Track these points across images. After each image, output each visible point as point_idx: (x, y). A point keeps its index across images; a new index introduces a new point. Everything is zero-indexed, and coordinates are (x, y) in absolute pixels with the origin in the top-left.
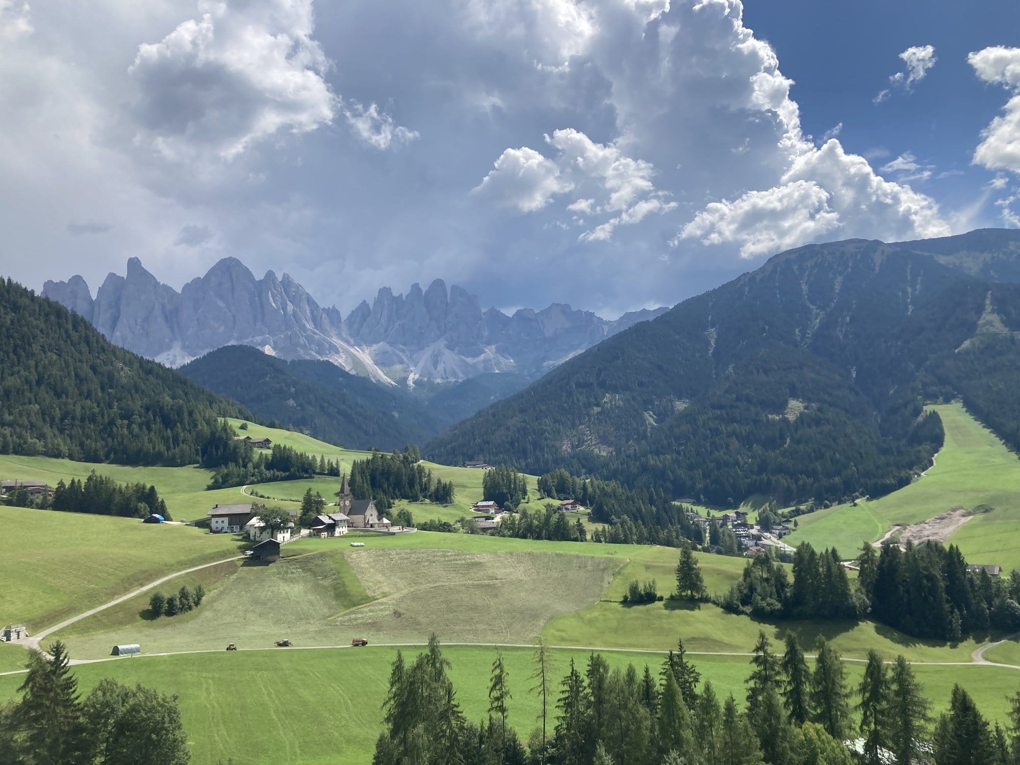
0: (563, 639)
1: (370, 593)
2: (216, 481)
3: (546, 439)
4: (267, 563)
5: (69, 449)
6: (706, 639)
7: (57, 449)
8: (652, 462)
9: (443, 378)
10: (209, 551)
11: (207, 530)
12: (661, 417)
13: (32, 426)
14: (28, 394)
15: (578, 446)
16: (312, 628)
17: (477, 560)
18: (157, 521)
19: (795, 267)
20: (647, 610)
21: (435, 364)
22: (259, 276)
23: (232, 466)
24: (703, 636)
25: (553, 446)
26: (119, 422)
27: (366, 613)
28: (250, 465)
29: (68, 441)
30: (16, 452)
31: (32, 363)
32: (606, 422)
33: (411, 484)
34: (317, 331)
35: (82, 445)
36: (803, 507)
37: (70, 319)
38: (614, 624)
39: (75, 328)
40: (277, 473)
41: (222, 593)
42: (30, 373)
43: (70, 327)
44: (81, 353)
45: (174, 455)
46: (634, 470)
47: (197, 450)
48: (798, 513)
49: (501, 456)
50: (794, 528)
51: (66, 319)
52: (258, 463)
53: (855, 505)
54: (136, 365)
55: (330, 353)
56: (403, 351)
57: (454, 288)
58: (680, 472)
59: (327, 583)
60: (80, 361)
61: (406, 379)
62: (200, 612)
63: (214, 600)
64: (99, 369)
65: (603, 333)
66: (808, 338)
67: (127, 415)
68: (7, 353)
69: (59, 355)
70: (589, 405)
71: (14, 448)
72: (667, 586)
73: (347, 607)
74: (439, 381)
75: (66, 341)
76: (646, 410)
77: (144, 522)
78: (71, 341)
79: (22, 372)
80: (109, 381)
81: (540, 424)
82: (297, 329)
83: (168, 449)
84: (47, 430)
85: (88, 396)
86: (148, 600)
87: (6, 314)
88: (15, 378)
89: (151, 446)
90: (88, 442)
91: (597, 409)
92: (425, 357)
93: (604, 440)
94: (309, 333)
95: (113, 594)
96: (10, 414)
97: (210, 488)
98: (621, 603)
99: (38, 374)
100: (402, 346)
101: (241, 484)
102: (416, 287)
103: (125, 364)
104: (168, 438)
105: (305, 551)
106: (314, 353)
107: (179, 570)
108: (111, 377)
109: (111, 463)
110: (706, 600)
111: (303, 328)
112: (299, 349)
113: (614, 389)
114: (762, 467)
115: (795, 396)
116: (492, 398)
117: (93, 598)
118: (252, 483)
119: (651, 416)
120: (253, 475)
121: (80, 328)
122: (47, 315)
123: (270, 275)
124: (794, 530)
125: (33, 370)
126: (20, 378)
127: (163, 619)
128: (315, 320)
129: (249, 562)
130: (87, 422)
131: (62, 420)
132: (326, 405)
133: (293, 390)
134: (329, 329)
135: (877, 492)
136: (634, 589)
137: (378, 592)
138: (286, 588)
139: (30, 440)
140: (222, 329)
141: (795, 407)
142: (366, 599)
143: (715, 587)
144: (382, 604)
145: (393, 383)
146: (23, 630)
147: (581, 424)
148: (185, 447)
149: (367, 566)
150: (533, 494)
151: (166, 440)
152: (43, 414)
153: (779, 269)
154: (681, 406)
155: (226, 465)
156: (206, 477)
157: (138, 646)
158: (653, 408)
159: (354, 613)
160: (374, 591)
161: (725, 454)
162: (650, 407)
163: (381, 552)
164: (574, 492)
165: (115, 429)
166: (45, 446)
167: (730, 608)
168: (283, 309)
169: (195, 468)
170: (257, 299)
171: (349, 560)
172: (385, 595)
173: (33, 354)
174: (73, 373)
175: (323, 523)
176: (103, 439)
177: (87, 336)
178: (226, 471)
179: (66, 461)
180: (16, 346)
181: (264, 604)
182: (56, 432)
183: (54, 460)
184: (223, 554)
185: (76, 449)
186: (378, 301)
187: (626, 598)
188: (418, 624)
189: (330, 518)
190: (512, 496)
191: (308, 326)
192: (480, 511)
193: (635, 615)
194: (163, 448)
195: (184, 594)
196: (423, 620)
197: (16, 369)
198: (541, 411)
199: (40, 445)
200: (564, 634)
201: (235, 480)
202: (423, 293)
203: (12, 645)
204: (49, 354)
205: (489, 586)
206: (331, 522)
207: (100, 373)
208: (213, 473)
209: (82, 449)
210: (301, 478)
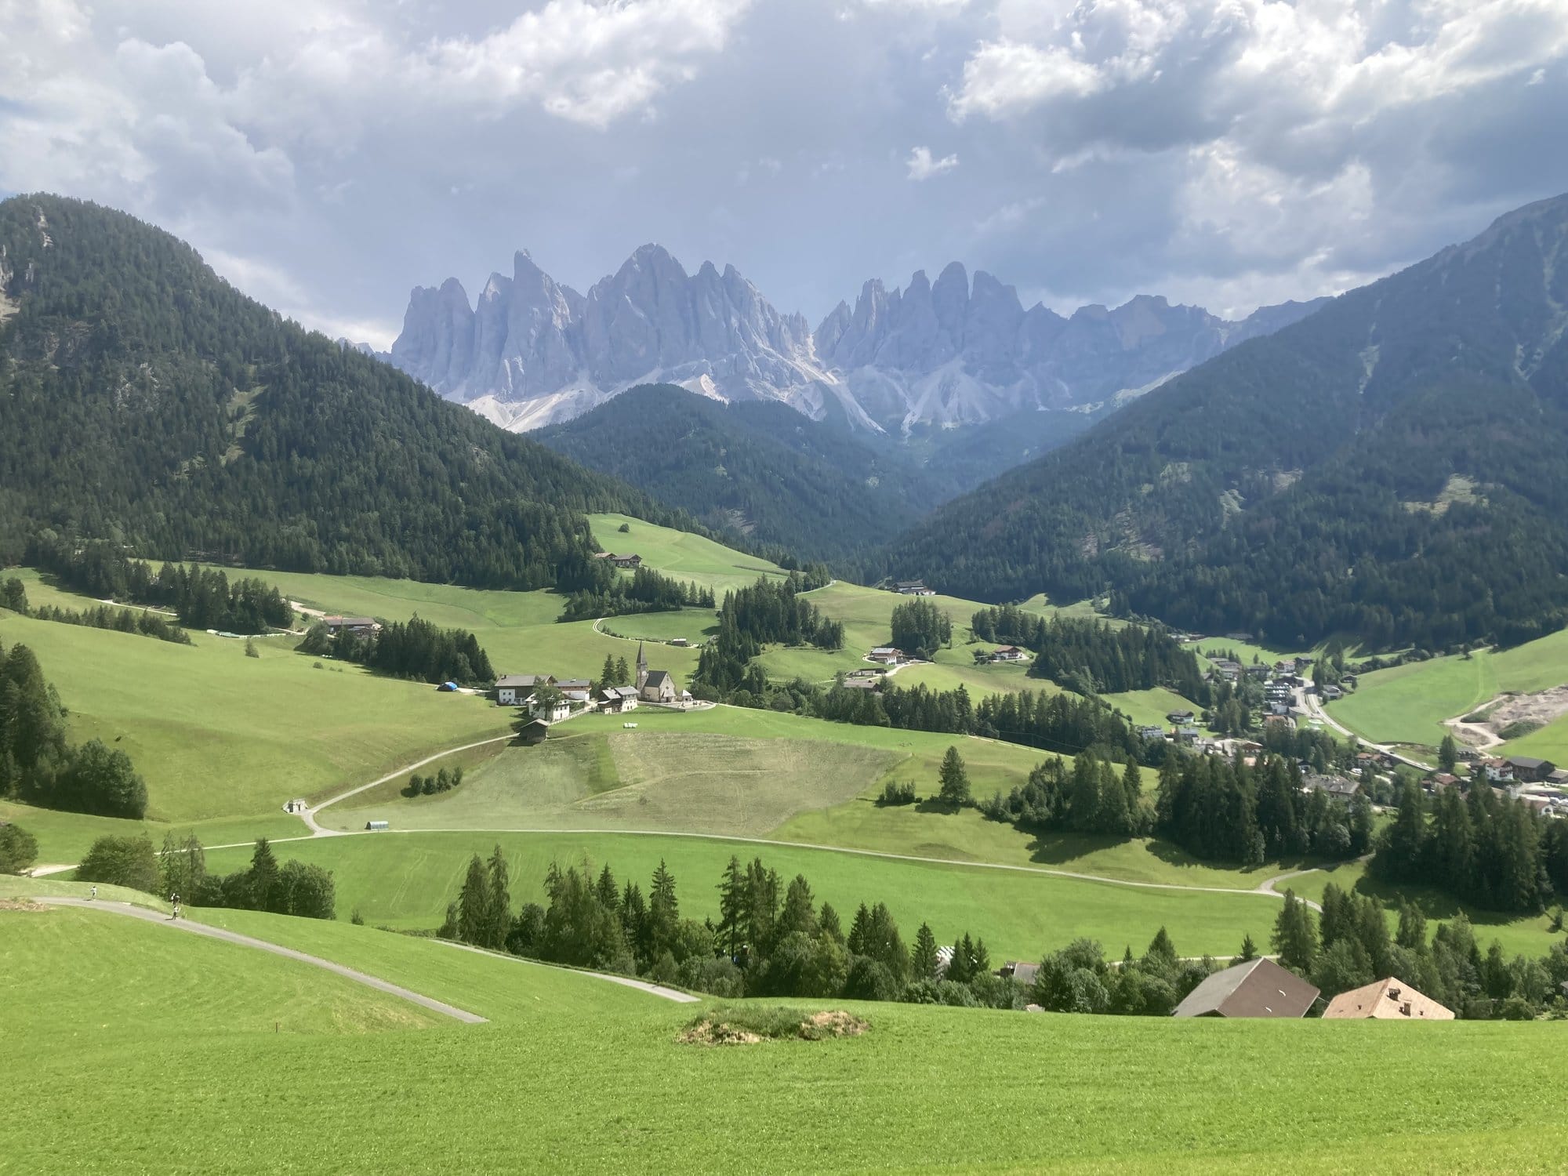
0: (798, 836)
1: (622, 779)
2: (568, 612)
3: (1059, 535)
4: (531, 744)
5: (410, 568)
6: (943, 846)
7: (397, 569)
8: (1200, 577)
9: (954, 420)
10: (483, 729)
11: (495, 702)
12: (1251, 497)
13: (370, 541)
14: (367, 497)
15: (1109, 546)
16: (557, 811)
17: (748, 747)
18: (449, 689)
19: (1538, 235)
20: (899, 812)
21: (945, 398)
22: (692, 270)
23: (587, 595)
24: (940, 842)
25: (1070, 546)
26: (466, 532)
27: (612, 798)
28: (607, 593)
29: (409, 558)
30: (354, 572)
31: (372, 455)
32: (1157, 507)
33: (792, 624)
34: (773, 352)
35: (424, 562)
36: (1385, 658)
37: (414, 390)
38: (857, 823)
39: (421, 405)
40: (638, 603)
41: (484, 773)
42: (369, 468)
43: (415, 403)
44: (428, 438)
45: (524, 576)
46: (1173, 588)
47: (552, 568)
48: (1374, 665)
49: (991, 559)
50: (1352, 690)
51: (411, 394)
52: (618, 590)
53: (1468, 658)
54: (497, 446)
55: (791, 384)
56: (898, 378)
57: (979, 276)
58: (1238, 595)
59: (585, 766)
60: (428, 448)
61: (900, 422)
62: (458, 791)
63: (475, 779)
64: (449, 457)
65: (1219, 341)
66: (1535, 361)
67: (473, 524)
68: (345, 443)
69: (403, 442)
70: (1136, 482)
71: (351, 568)
72: (929, 786)
73: (596, 792)
74: (949, 425)
75: (410, 424)
76: (1229, 487)
77: (439, 690)
78: (416, 422)
79: (362, 467)
80: (461, 471)
81: (1054, 512)
82: (745, 349)
83: (518, 569)
84: (387, 545)
85: (434, 497)
86: (408, 780)
87: (343, 391)
88: (353, 477)
89: (498, 565)
90: (430, 558)
91: (1147, 488)
92: (931, 386)
93: (1149, 537)
94: (762, 354)
95: (383, 772)
96: (348, 525)
97: (561, 620)
98: (877, 802)
99: (379, 469)
100: (896, 371)
101: (595, 616)
102: (920, 277)
103: (482, 447)
104: (519, 554)
105: (572, 732)
106: (768, 385)
107: (450, 749)
108: (462, 466)
109: (455, 584)
110: (970, 804)
111: (754, 348)
112: (747, 380)
113: (1180, 455)
114: (1357, 591)
115: (1461, 471)
116: (1026, 452)
117: (364, 775)
118: (609, 615)
119: (1235, 498)
120: (611, 605)
121: (426, 404)
122: (388, 389)
123: (708, 267)
124: (1351, 693)
125: (372, 464)
126: (358, 475)
127: (421, 797)
128: (773, 336)
129: (515, 743)
130: (431, 532)
131: (404, 529)
132: (768, 472)
133: (723, 451)
134: (790, 347)
135: (1508, 638)
136: (890, 789)
137: (631, 778)
138: (545, 770)
139: (366, 558)
140: (642, 352)
141: (1459, 487)
142: (617, 785)
143: (980, 790)
144: (631, 791)
145: (880, 429)
146: (303, 804)
147: (1118, 511)
148: (538, 567)
149: (629, 750)
150: (962, 635)
151: (516, 557)
152: (383, 524)
153: (1507, 240)
154: (1285, 480)
155: (580, 591)
156: (557, 604)
157: (386, 823)
158: (1240, 484)
159: (601, 798)
160: (627, 777)
161: (1309, 568)
162: (1236, 483)
163: (650, 736)
164: (1024, 632)
165: (460, 542)
166: (384, 564)
167: (993, 814)
168: (725, 320)
169: (547, 592)
170: (690, 305)
171: (612, 744)
172: (637, 781)
173: (373, 444)
174: (417, 466)
175: (608, 699)
176: (448, 554)
177: (435, 414)
178: (579, 599)
179: (407, 581)
180: (354, 433)
181: (520, 785)
182: (396, 548)
183: (393, 581)
184: (495, 733)
185: (417, 567)
186: (864, 302)
187: (882, 797)
188: (660, 812)
189: (617, 692)
190: (928, 639)
191: (760, 345)
192: (875, 659)
193: (884, 816)
194: (511, 567)
195: (442, 776)
196: (665, 808)
197: (355, 463)
198: (1060, 491)
199: (377, 563)
200: (801, 832)
201: (590, 610)
202: (931, 286)
203: (293, 817)
204: (392, 441)
205: (748, 776)
206: (618, 696)
207: (451, 462)
208: (567, 600)
209: (425, 566)
210: (666, 609)
